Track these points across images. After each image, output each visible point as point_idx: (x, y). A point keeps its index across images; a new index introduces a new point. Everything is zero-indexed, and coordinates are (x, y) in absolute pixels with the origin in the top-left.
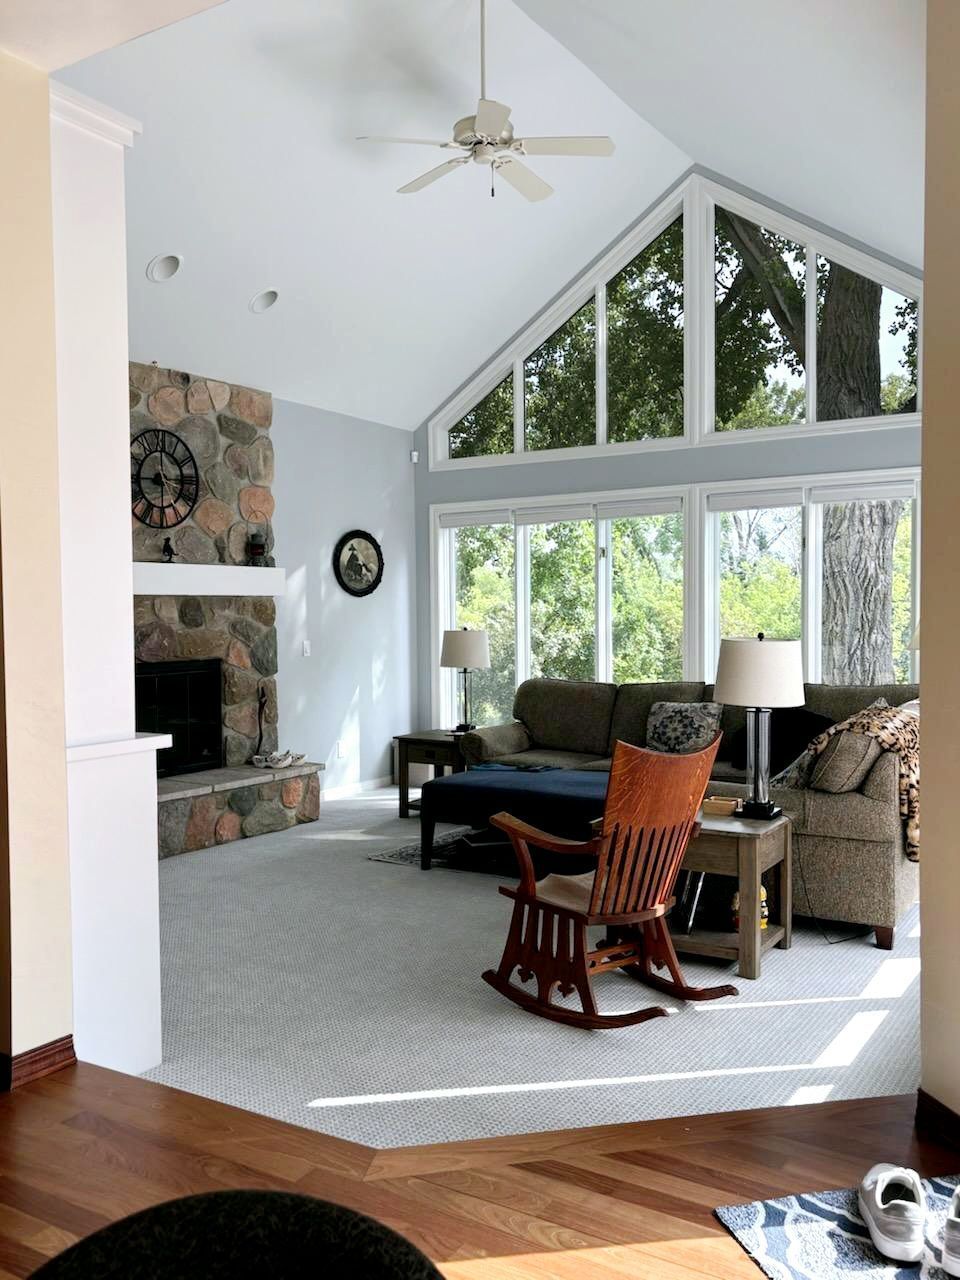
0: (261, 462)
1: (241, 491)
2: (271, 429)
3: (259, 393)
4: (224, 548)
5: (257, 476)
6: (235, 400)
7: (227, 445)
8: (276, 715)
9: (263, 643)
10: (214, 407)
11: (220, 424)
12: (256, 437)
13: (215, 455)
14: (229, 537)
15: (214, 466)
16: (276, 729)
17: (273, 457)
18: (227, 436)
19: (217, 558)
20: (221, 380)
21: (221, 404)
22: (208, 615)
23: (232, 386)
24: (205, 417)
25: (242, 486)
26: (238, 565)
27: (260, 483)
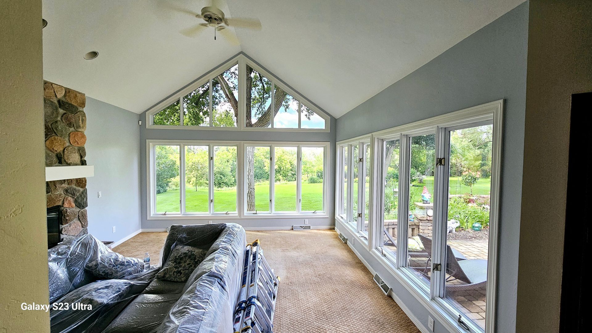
0: (81, 121)
1: (70, 133)
2: (85, 108)
3: (80, 93)
4: (61, 158)
5: (79, 127)
6: (67, 95)
7: (62, 113)
8: (87, 224)
9: (81, 196)
10: (56, 96)
11: (59, 104)
12: (78, 111)
13: (57, 117)
14: (64, 152)
15: (56, 122)
16: (87, 229)
17: (86, 120)
18: (63, 109)
19: (57, 162)
20: (62, 85)
21: (60, 95)
22: (53, 188)
23: (66, 89)
24: (51, 99)
25: (71, 131)
26: (69, 165)
27: (80, 130)
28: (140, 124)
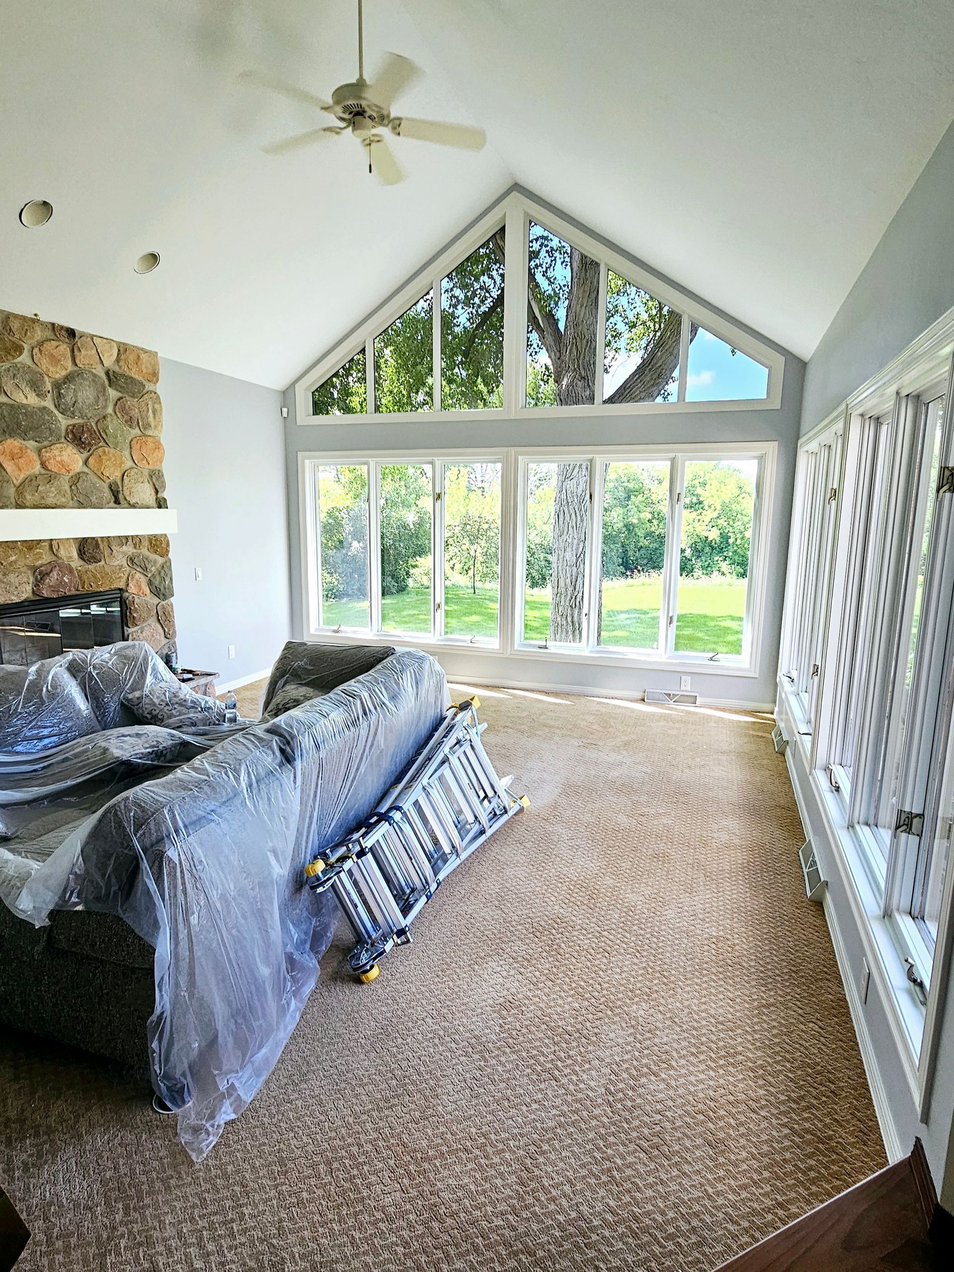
0: (151, 414)
1: (132, 440)
2: (158, 384)
3: (146, 352)
4: (118, 492)
5: (148, 426)
6: (123, 357)
7: (115, 399)
8: (174, 632)
9: (160, 572)
10: (102, 362)
11: (109, 380)
12: (145, 391)
13: (106, 406)
14: (123, 480)
15: (104, 417)
16: (175, 643)
17: (161, 410)
18: (117, 390)
19: (113, 500)
20: (109, 337)
21: (109, 361)
22: (107, 552)
23: (119, 344)
24: (94, 371)
25: (133, 436)
26: (133, 506)
27: (150, 433)
28: (285, 415)
